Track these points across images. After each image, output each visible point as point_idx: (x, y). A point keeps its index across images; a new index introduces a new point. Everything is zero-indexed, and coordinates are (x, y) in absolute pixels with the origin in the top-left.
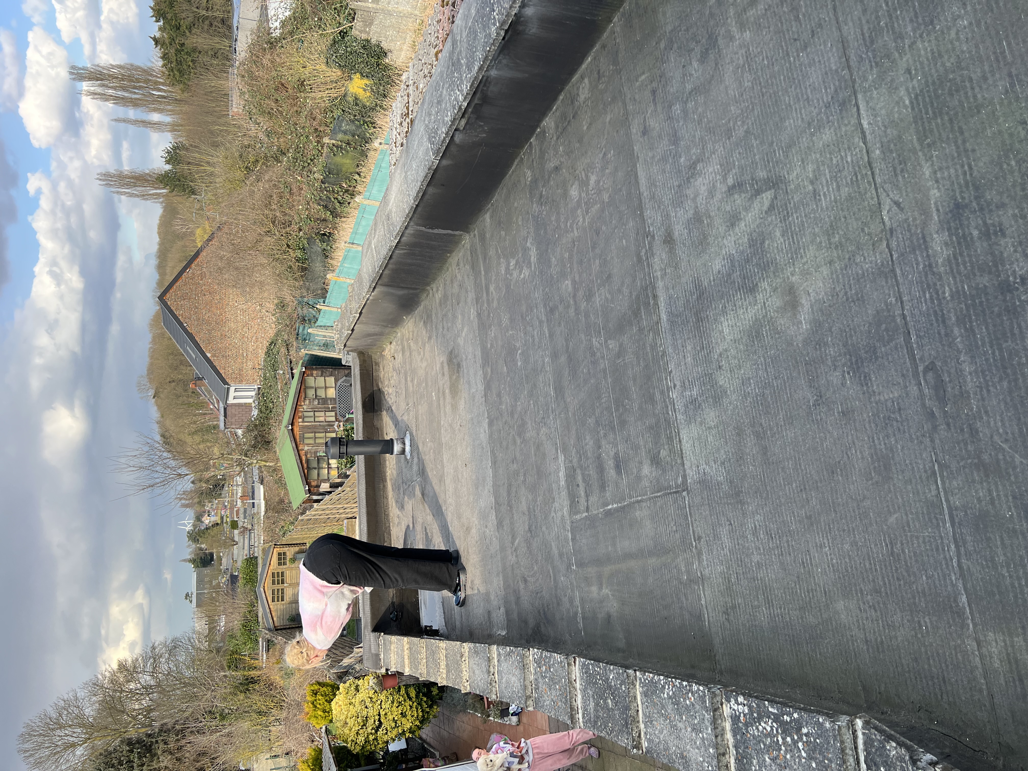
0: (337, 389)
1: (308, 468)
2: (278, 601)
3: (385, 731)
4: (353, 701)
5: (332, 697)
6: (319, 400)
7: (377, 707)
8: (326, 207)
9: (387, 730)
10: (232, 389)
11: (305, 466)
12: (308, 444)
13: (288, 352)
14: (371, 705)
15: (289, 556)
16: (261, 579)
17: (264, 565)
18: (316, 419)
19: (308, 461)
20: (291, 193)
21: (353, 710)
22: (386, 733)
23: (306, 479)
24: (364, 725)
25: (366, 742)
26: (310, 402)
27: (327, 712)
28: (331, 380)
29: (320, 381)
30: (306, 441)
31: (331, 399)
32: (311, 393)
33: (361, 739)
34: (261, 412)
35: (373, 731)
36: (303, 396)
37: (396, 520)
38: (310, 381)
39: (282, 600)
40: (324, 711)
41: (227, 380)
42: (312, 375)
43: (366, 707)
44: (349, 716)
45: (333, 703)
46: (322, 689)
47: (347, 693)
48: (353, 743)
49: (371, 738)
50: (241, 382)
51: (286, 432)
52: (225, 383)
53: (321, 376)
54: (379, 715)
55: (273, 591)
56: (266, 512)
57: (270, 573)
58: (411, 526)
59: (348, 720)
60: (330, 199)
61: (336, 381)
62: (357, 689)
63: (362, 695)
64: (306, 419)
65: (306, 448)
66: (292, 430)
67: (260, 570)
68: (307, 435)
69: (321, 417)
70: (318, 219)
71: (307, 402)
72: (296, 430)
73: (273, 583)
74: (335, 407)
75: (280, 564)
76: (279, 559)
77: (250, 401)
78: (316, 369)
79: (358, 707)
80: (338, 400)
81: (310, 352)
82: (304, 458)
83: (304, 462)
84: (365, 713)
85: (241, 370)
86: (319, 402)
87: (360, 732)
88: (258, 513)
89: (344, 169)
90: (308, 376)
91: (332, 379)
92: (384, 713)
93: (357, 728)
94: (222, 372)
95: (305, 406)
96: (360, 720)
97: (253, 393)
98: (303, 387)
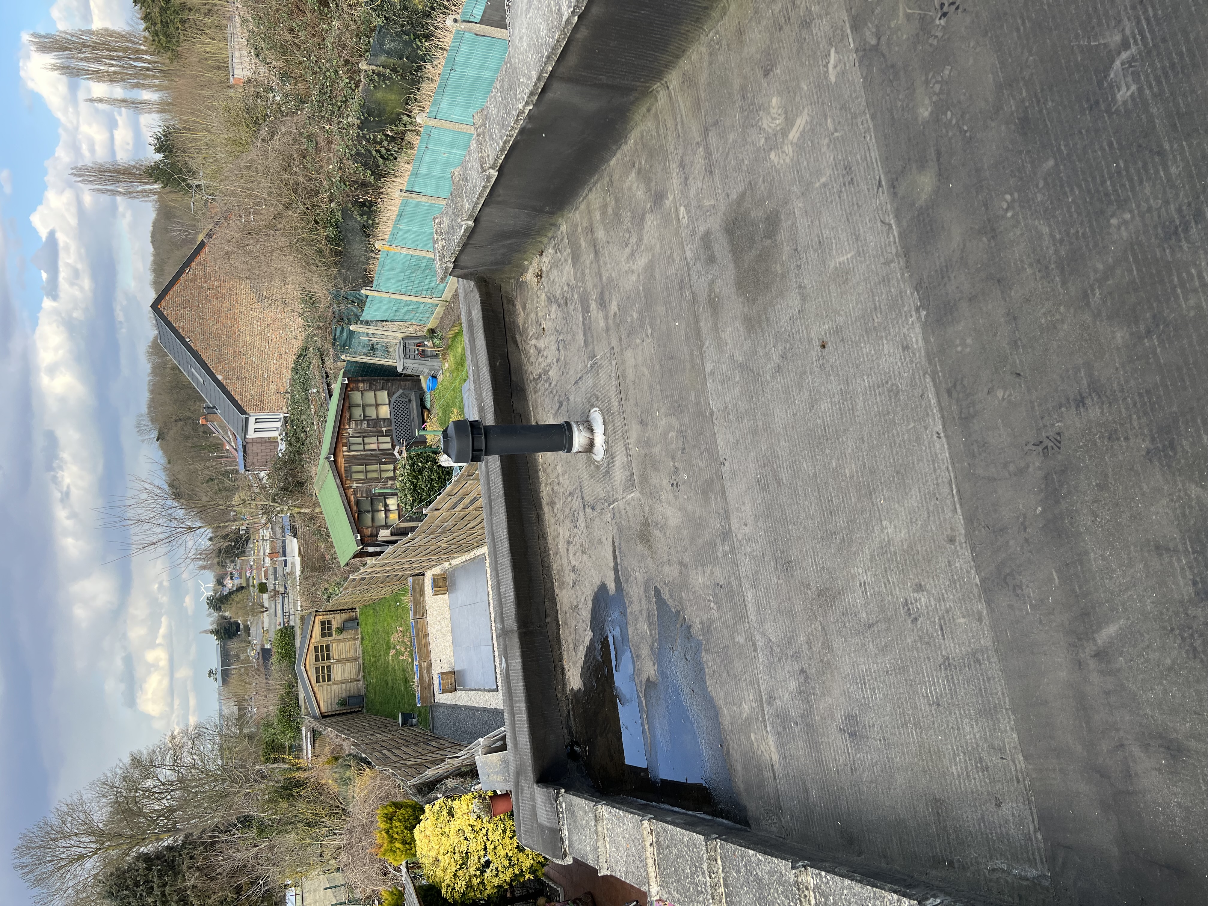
0: (392, 406)
1: (359, 512)
2: (324, 681)
3: (495, 873)
4: (447, 830)
5: (413, 822)
6: (368, 421)
7: (481, 838)
8: (365, 165)
9: (497, 869)
10: (252, 420)
11: (355, 508)
12: (357, 480)
13: (323, 363)
14: (472, 836)
15: (335, 624)
16: (301, 655)
17: (303, 637)
18: (367, 447)
19: (358, 502)
20: (318, 149)
21: (447, 844)
22: (497, 875)
23: (357, 525)
24: (465, 863)
25: (468, 887)
26: (356, 425)
27: (409, 843)
28: (383, 396)
29: (370, 396)
30: (355, 476)
31: (384, 420)
32: (358, 412)
33: (461, 885)
34: (290, 444)
35: (478, 873)
36: (348, 416)
37: (569, 577)
38: (356, 397)
39: (329, 679)
40: (404, 843)
41: (245, 408)
42: (357, 389)
43: (466, 839)
44: (442, 851)
45: (416, 831)
46: (400, 812)
47: (437, 819)
48: (450, 889)
49: (475, 881)
50: (262, 410)
51: (327, 464)
52: (243, 412)
53: (370, 390)
54: (485, 849)
55: (317, 669)
56: (303, 571)
57: (312, 648)
58: (612, 586)
59: (440, 857)
60: (370, 152)
61: (390, 396)
62: (451, 813)
63: (459, 822)
64: (353, 448)
65: (355, 485)
66: (335, 461)
67: (298, 642)
68: (355, 468)
69: (373, 444)
70: (355, 182)
71: (353, 424)
72: (341, 462)
73: (317, 659)
74: (391, 431)
75: (323, 635)
76: (323, 629)
77: (275, 434)
78: (363, 381)
79: (455, 840)
80: (393, 420)
81: (353, 359)
82: (352, 498)
83: (353, 503)
84: (464, 848)
85: (261, 395)
86: (368, 426)
87: (460, 873)
88: (293, 573)
89: (388, 109)
90: (352, 390)
91: (385, 394)
92: (492, 847)
93: (454, 869)
94: (237, 398)
95: (351, 429)
96: (457, 857)
97: (278, 425)
98: (347, 405)
